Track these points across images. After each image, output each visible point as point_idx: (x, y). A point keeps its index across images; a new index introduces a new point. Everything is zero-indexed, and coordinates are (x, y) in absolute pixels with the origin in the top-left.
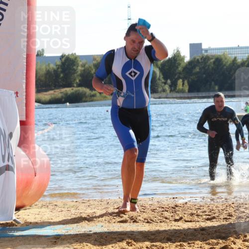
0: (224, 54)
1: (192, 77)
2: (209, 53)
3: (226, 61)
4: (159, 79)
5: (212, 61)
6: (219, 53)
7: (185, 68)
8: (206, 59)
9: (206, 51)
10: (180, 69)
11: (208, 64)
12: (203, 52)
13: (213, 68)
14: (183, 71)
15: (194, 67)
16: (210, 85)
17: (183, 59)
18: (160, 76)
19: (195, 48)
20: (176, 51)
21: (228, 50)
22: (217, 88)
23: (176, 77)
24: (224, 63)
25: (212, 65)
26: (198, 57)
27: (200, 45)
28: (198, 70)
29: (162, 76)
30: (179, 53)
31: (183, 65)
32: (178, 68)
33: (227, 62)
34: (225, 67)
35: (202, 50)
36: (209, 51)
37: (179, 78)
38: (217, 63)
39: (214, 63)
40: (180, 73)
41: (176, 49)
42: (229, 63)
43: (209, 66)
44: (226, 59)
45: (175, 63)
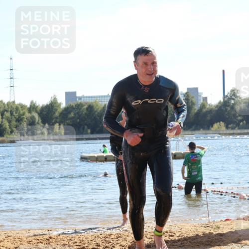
0: (95, 102)
1: (67, 122)
2: (83, 101)
3: (97, 107)
4: (38, 123)
5: (85, 107)
6: (91, 101)
7: (61, 114)
8: (79, 106)
9: (80, 98)
10: (57, 114)
11: (81, 110)
12: (77, 99)
13: (86, 113)
14: (60, 116)
15: (69, 113)
16: (84, 128)
17: (60, 105)
18: (38, 121)
19: (70, 95)
20: (53, 99)
21: (99, 98)
22: (89, 131)
23: (53, 121)
24: (95, 109)
25: (85, 111)
26: (73, 104)
27: (75, 93)
28: (73, 115)
29: (40, 121)
30: (56, 100)
31: (60, 110)
32: (55, 113)
33: (98, 109)
34: (96, 113)
35: (76, 97)
36: (82, 99)
37: (56, 122)
38: (89, 109)
39: (87, 109)
40: (57, 118)
41: (53, 96)
42: (100, 109)
43: (83, 111)
44: (97, 105)
45: (52, 109)
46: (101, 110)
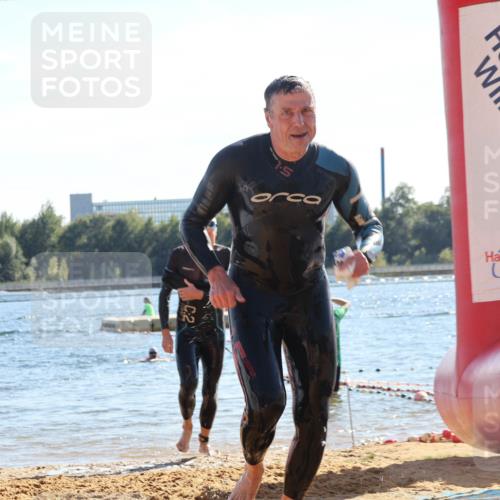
0: (131, 212)
2: (105, 211)
3: (134, 224)
4: (16, 257)
5: (110, 224)
6: (122, 212)
7: (62, 238)
8: (98, 222)
9: (100, 207)
10: (54, 239)
11: (102, 231)
12: (94, 208)
13: (111, 237)
14: (59, 242)
15: (79, 235)
17: (59, 220)
18: (17, 252)
20: (45, 208)
21: (137, 207)
24: (130, 229)
25: (110, 233)
26: (86, 217)
27: (89, 196)
28: (85, 241)
29: (21, 252)
30: (52, 212)
31: (59, 231)
32: (49, 237)
33: (136, 227)
34: (132, 236)
35: (92, 205)
36: (104, 208)
38: (118, 228)
39: (114, 227)
40: (54, 246)
41: (45, 203)
42: (139, 228)
44: (134, 220)
45: (44, 228)
46: (141, 230)
